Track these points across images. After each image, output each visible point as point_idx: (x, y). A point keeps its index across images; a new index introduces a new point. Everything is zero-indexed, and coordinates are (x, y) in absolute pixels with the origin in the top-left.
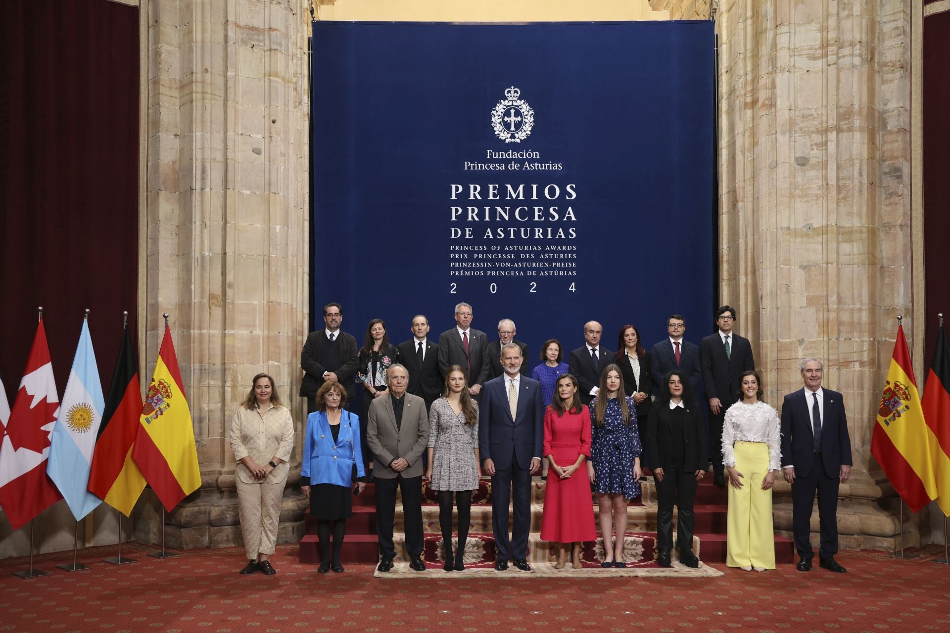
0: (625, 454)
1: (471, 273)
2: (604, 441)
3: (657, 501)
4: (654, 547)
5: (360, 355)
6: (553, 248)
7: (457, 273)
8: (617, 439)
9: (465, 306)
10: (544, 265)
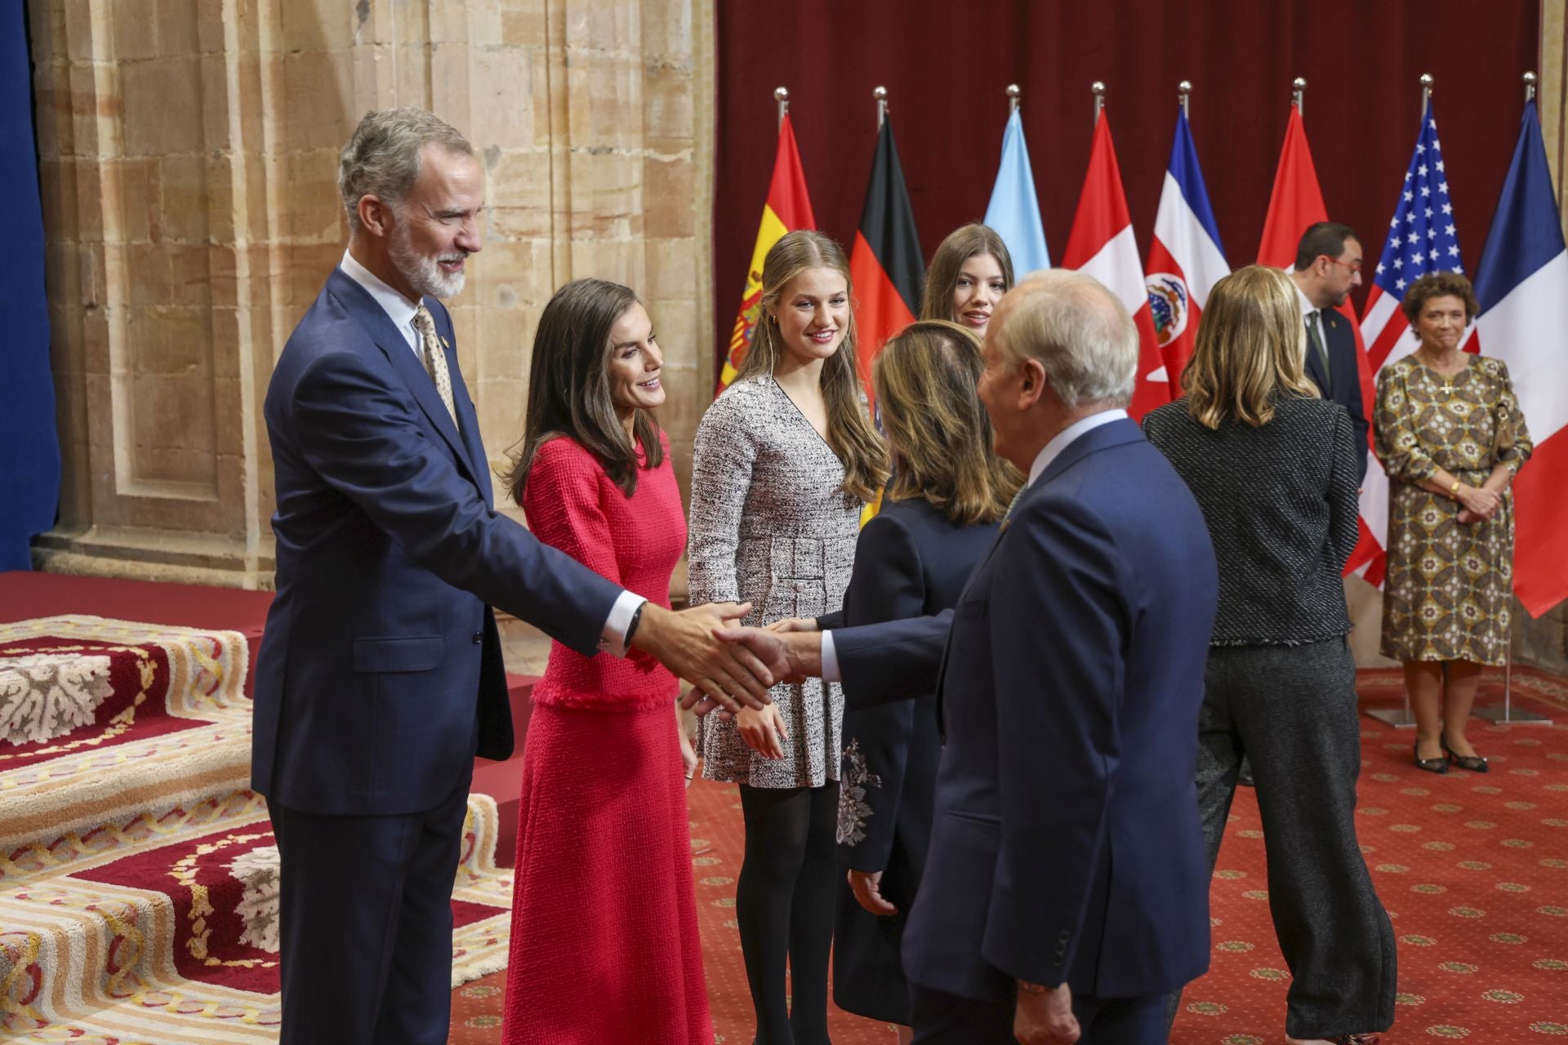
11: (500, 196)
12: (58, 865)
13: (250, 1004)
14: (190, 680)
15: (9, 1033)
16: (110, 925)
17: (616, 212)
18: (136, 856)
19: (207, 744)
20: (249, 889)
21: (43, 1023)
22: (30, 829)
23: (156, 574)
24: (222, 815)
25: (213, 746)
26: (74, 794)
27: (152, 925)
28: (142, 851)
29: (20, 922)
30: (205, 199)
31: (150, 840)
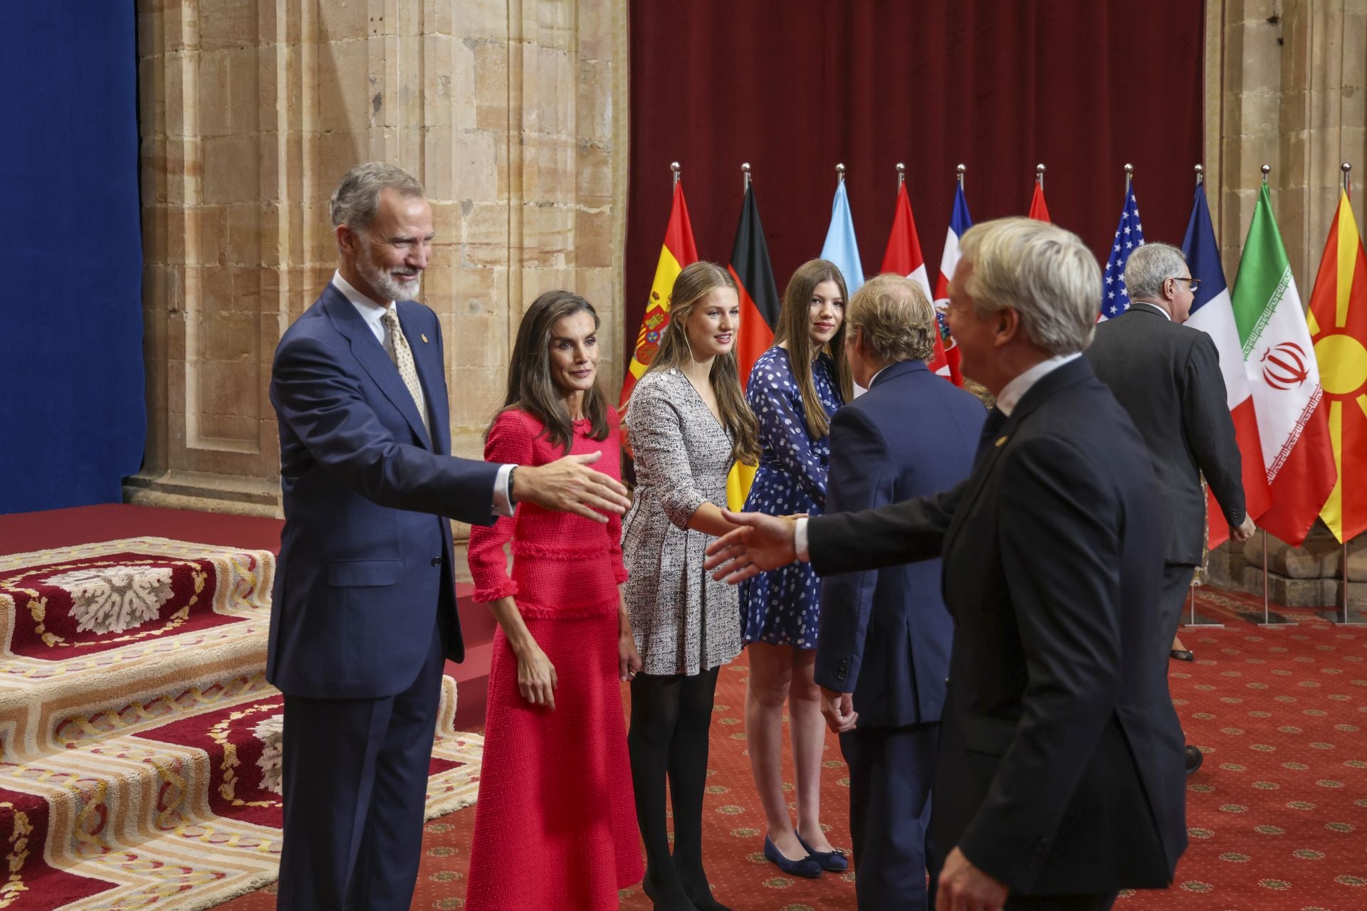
11: (470, 235)
12: (125, 726)
13: (264, 836)
14: (232, 587)
15: (79, 857)
16: (161, 774)
17: (555, 249)
18: (184, 720)
19: (241, 636)
20: (268, 747)
21: (106, 850)
22: (105, 699)
23: (213, 507)
24: (250, 689)
25: (245, 637)
26: (139, 672)
27: (192, 774)
28: (189, 716)
29: (93, 771)
30: (259, 235)
31: (195, 708)
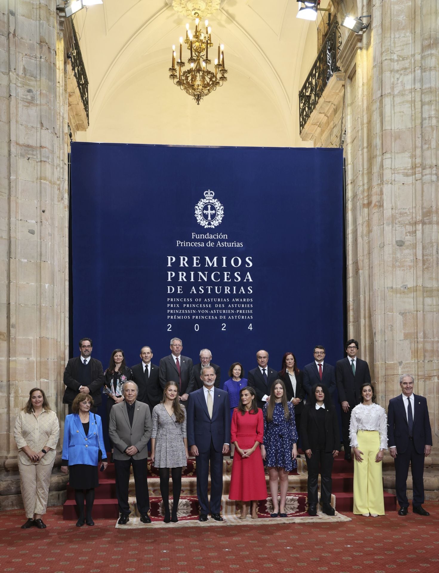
0: (286, 441)
1: (181, 317)
2: (272, 432)
3: (307, 472)
4: (306, 503)
5: (106, 374)
6: (237, 300)
7: (172, 317)
8: (281, 430)
9: (177, 340)
10: (231, 311)
17: (433, 375)
